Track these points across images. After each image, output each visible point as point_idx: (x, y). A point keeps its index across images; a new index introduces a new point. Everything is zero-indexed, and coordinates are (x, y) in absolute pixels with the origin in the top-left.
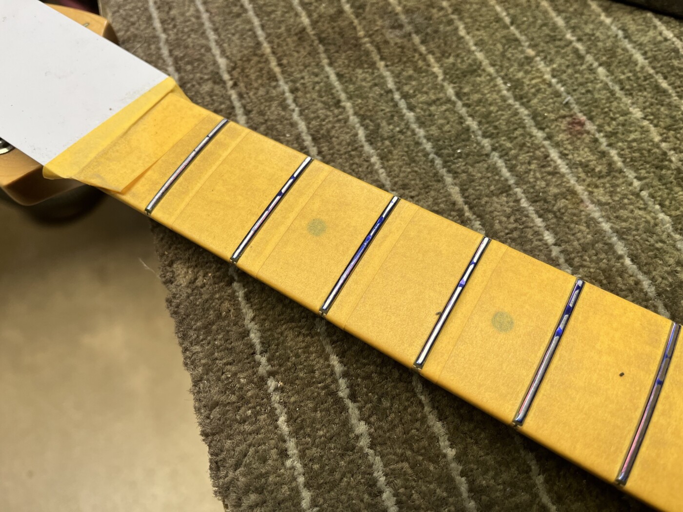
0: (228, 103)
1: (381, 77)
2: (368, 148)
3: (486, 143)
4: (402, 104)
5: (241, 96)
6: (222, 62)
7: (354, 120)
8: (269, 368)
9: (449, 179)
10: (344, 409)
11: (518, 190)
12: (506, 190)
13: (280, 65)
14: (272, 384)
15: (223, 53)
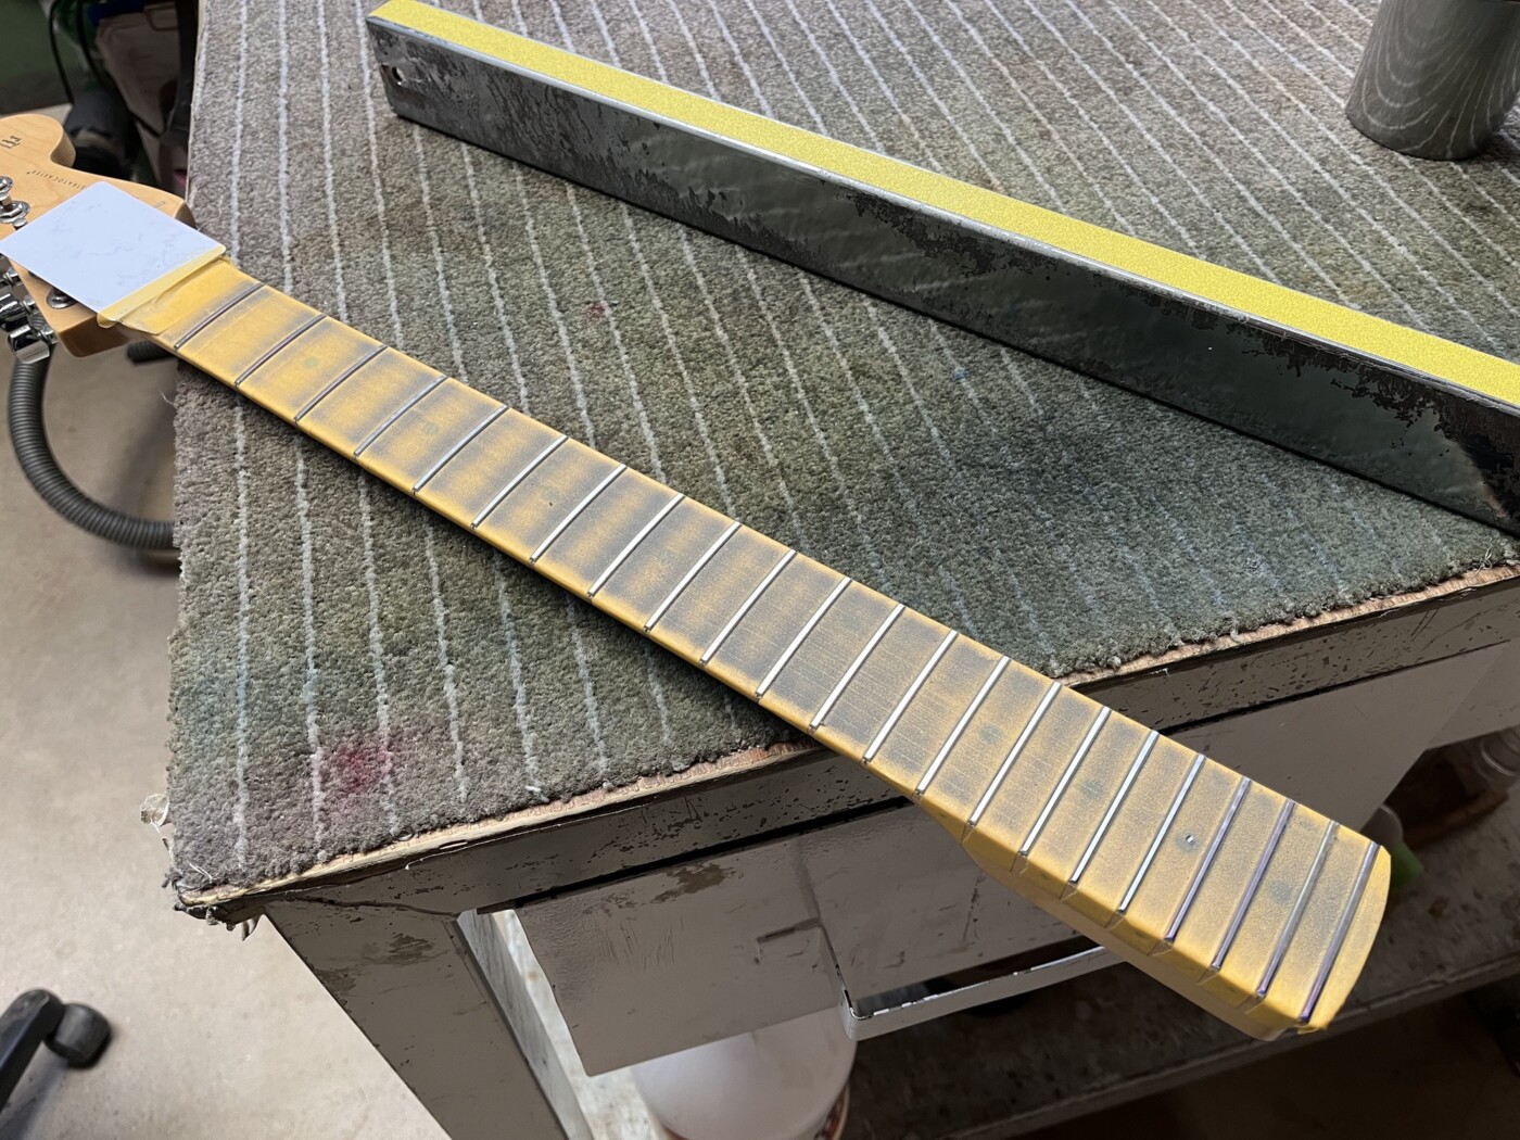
0: (280, 274)
1: (434, 261)
2: (395, 317)
3: (504, 319)
4: (443, 284)
5: (294, 270)
6: (287, 239)
7: (392, 294)
8: (244, 464)
9: (456, 344)
10: (294, 493)
11: (515, 356)
12: (504, 354)
13: (341, 245)
14: (242, 473)
15: (290, 232)
